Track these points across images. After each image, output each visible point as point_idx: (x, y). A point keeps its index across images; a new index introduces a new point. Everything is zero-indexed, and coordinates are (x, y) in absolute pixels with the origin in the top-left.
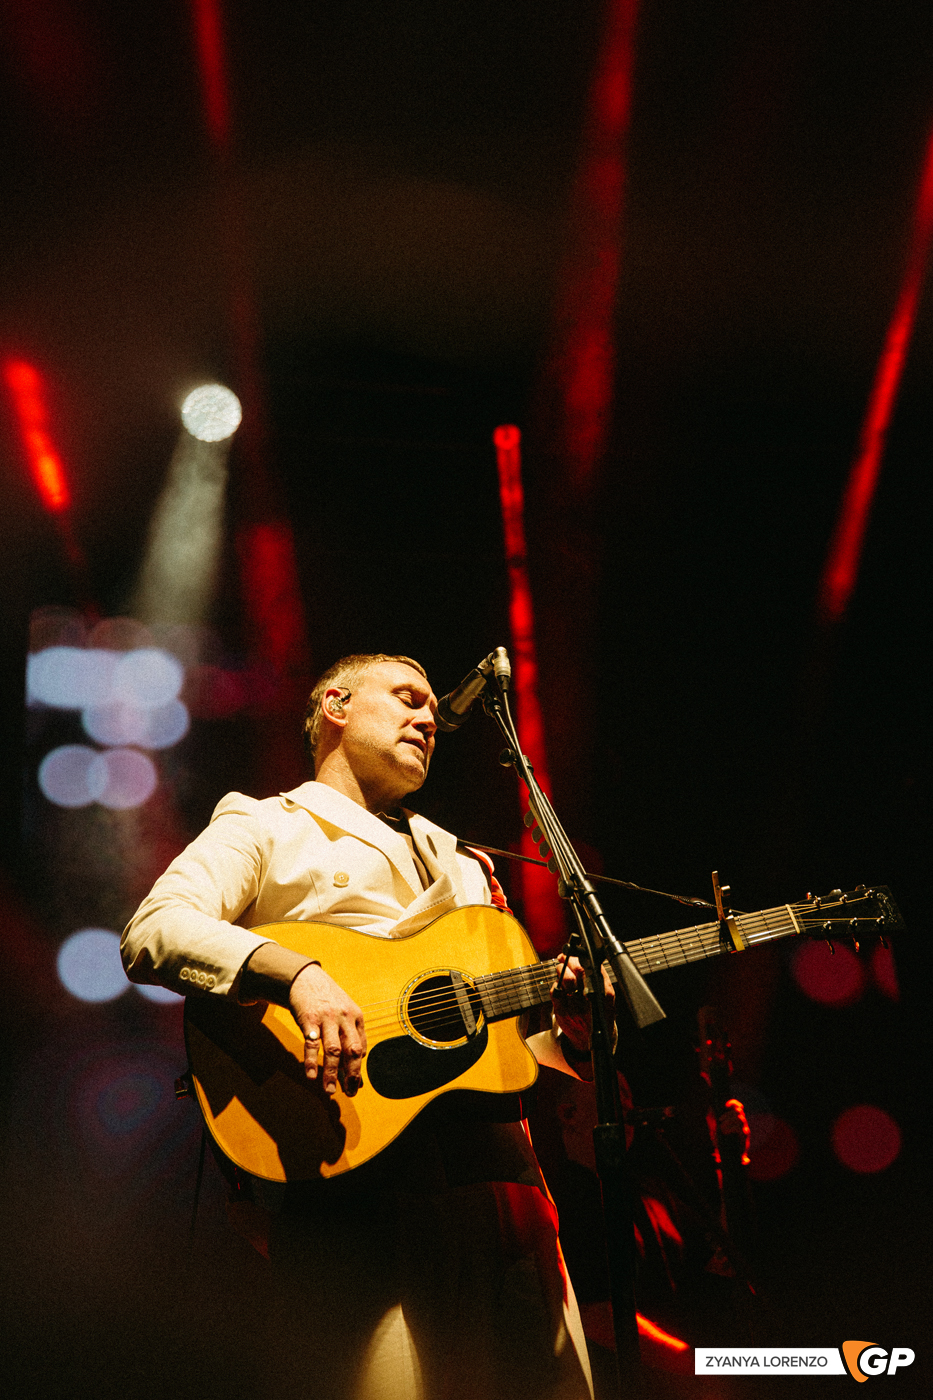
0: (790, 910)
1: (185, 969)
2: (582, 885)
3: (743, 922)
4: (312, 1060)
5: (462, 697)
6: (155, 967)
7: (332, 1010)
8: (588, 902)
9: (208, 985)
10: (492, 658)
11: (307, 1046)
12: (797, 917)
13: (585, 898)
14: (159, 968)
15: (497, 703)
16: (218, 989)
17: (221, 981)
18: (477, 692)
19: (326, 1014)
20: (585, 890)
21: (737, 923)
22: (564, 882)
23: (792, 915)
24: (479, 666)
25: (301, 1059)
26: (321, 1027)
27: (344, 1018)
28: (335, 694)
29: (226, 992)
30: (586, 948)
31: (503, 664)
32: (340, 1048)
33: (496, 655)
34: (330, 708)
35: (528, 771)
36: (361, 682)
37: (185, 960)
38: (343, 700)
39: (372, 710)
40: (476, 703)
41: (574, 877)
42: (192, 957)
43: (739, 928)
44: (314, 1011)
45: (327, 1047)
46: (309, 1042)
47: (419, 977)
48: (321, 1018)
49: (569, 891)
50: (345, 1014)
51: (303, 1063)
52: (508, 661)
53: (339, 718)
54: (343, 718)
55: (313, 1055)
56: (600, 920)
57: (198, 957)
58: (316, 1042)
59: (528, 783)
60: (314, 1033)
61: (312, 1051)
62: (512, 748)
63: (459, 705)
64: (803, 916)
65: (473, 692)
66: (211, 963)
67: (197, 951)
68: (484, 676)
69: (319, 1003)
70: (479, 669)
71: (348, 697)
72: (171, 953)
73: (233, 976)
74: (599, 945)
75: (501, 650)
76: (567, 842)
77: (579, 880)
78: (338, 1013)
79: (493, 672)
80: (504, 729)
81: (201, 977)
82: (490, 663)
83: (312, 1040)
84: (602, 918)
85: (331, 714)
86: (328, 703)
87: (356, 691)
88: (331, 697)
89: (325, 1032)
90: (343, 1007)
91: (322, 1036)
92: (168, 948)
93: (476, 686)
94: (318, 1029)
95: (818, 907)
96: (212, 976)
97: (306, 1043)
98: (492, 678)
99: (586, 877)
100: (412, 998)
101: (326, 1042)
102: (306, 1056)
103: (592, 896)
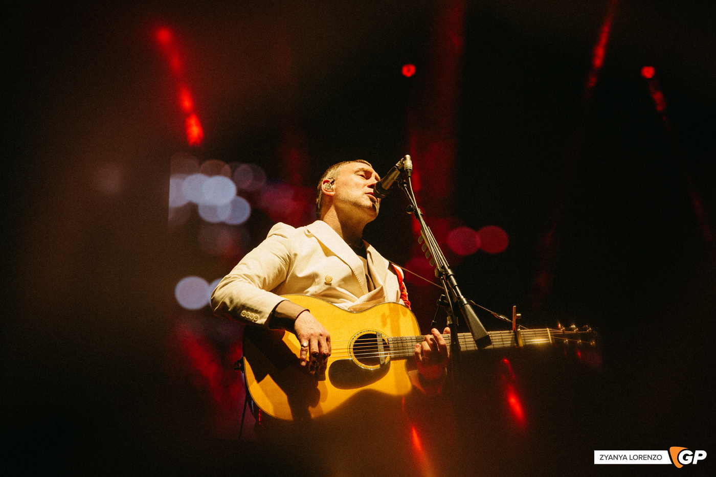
0: (548, 331)
1: (244, 311)
2: (447, 271)
3: (524, 333)
4: (304, 357)
5: (388, 181)
6: (229, 310)
7: (315, 333)
8: (450, 280)
9: (255, 319)
10: (403, 161)
11: (302, 350)
12: (551, 335)
13: (448, 277)
14: (231, 310)
15: (405, 183)
16: (259, 322)
17: (262, 317)
18: (395, 178)
19: (312, 335)
20: (449, 273)
21: (522, 333)
22: (438, 269)
23: (549, 334)
24: (397, 165)
25: (299, 357)
26: (309, 341)
27: (321, 337)
28: (327, 181)
29: (264, 323)
30: (449, 302)
31: (409, 163)
32: (318, 352)
33: (405, 159)
34: (326, 188)
35: (420, 216)
36: (338, 174)
37: (244, 307)
38: (331, 183)
39: (345, 184)
40: (395, 183)
41: (443, 267)
42: (248, 306)
43: (522, 336)
44: (306, 334)
45: (311, 351)
46: (303, 348)
47: (361, 333)
48: (310, 336)
49: (440, 274)
50: (321, 335)
51: (299, 359)
52: (411, 162)
53: (331, 192)
54: (333, 191)
55: (304, 355)
56: (456, 288)
57: (251, 306)
58: (306, 348)
59: (420, 221)
60: (305, 344)
61: (304, 352)
62: (413, 205)
63: (387, 185)
64: (555, 336)
65: (393, 178)
66: (257, 309)
67: (250, 303)
68: (399, 170)
69: (308, 329)
70: (397, 166)
71: (333, 182)
72: (238, 303)
73: (267, 316)
74: (455, 300)
75: (408, 156)
76: (439, 250)
77: (445, 269)
78: (318, 335)
79: (403, 168)
80: (408, 196)
81: (251, 316)
82: (402, 163)
83: (304, 347)
84: (457, 287)
85: (326, 191)
86: (324, 186)
87: (337, 178)
88: (326, 184)
89: (311, 344)
90: (320, 331)
91: (309, 345)
92: (235, 301)
93: (395, 175)
94: (308, 342)
95: (563, 332)
96: (257, 315)
97: (302, 349)
98: (403, 170)
99: (449, 268)
100: (356, 342)
101: (311, 349)
102: (301, 355)
103: (452, 277)
